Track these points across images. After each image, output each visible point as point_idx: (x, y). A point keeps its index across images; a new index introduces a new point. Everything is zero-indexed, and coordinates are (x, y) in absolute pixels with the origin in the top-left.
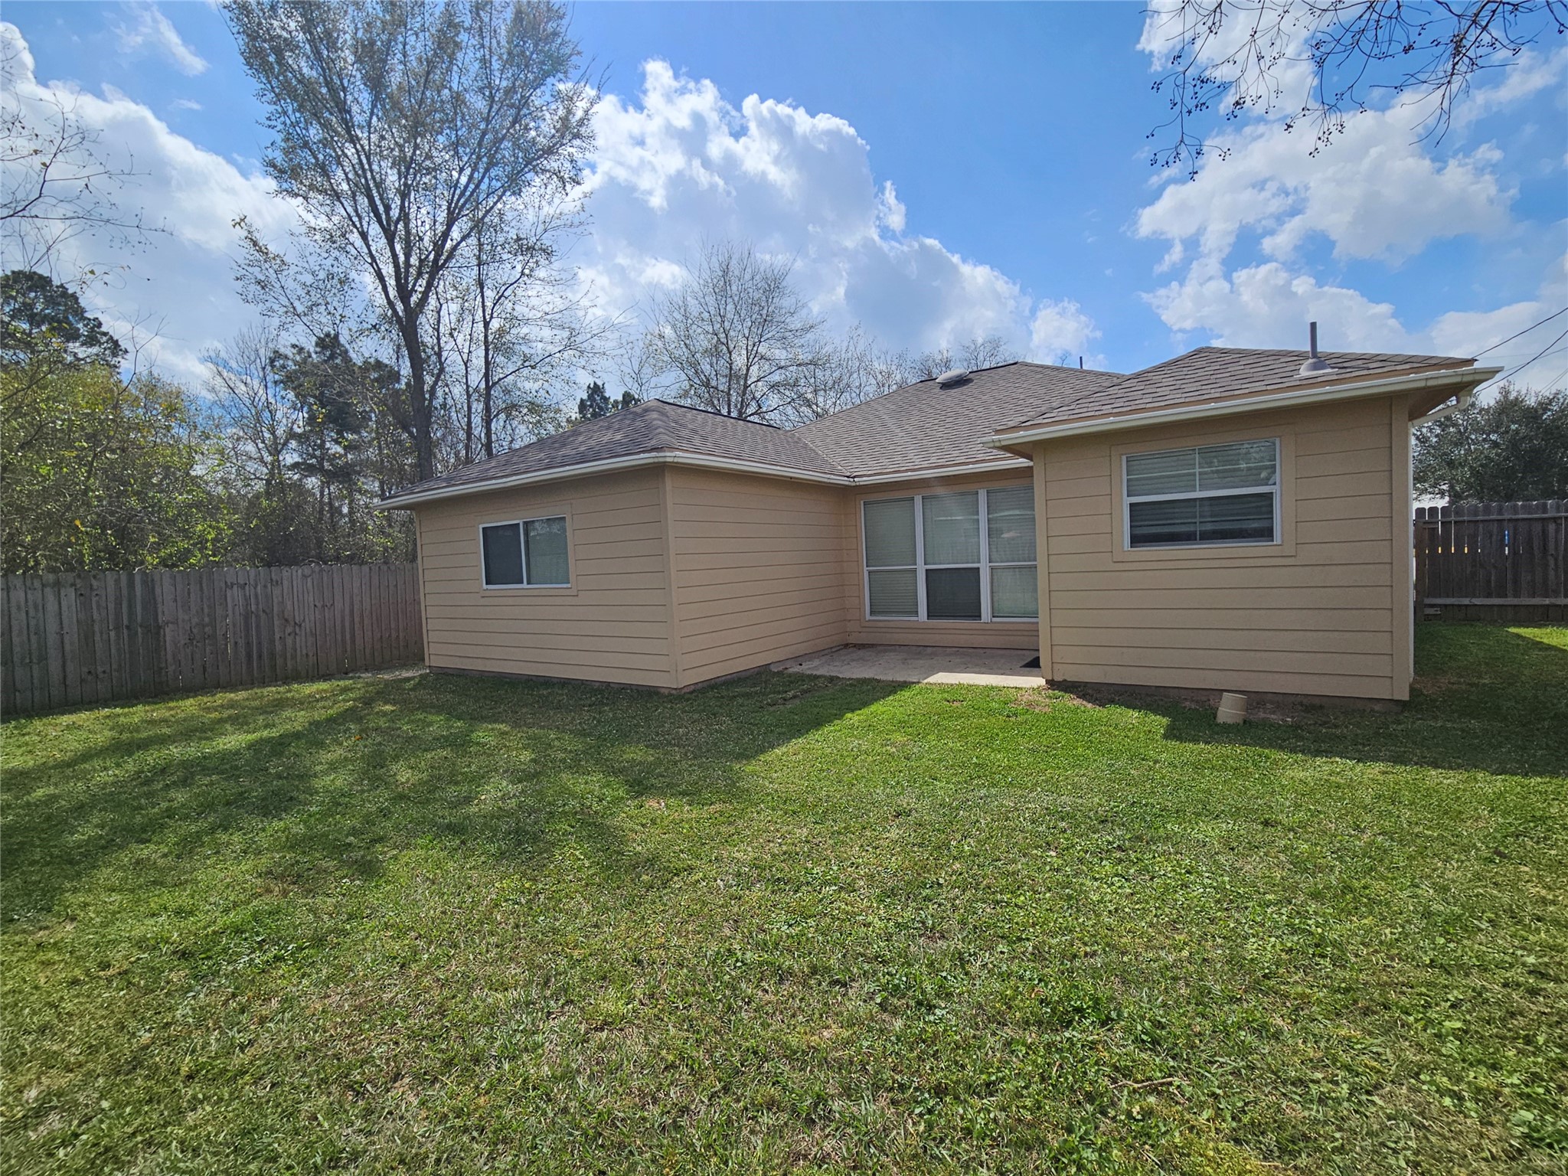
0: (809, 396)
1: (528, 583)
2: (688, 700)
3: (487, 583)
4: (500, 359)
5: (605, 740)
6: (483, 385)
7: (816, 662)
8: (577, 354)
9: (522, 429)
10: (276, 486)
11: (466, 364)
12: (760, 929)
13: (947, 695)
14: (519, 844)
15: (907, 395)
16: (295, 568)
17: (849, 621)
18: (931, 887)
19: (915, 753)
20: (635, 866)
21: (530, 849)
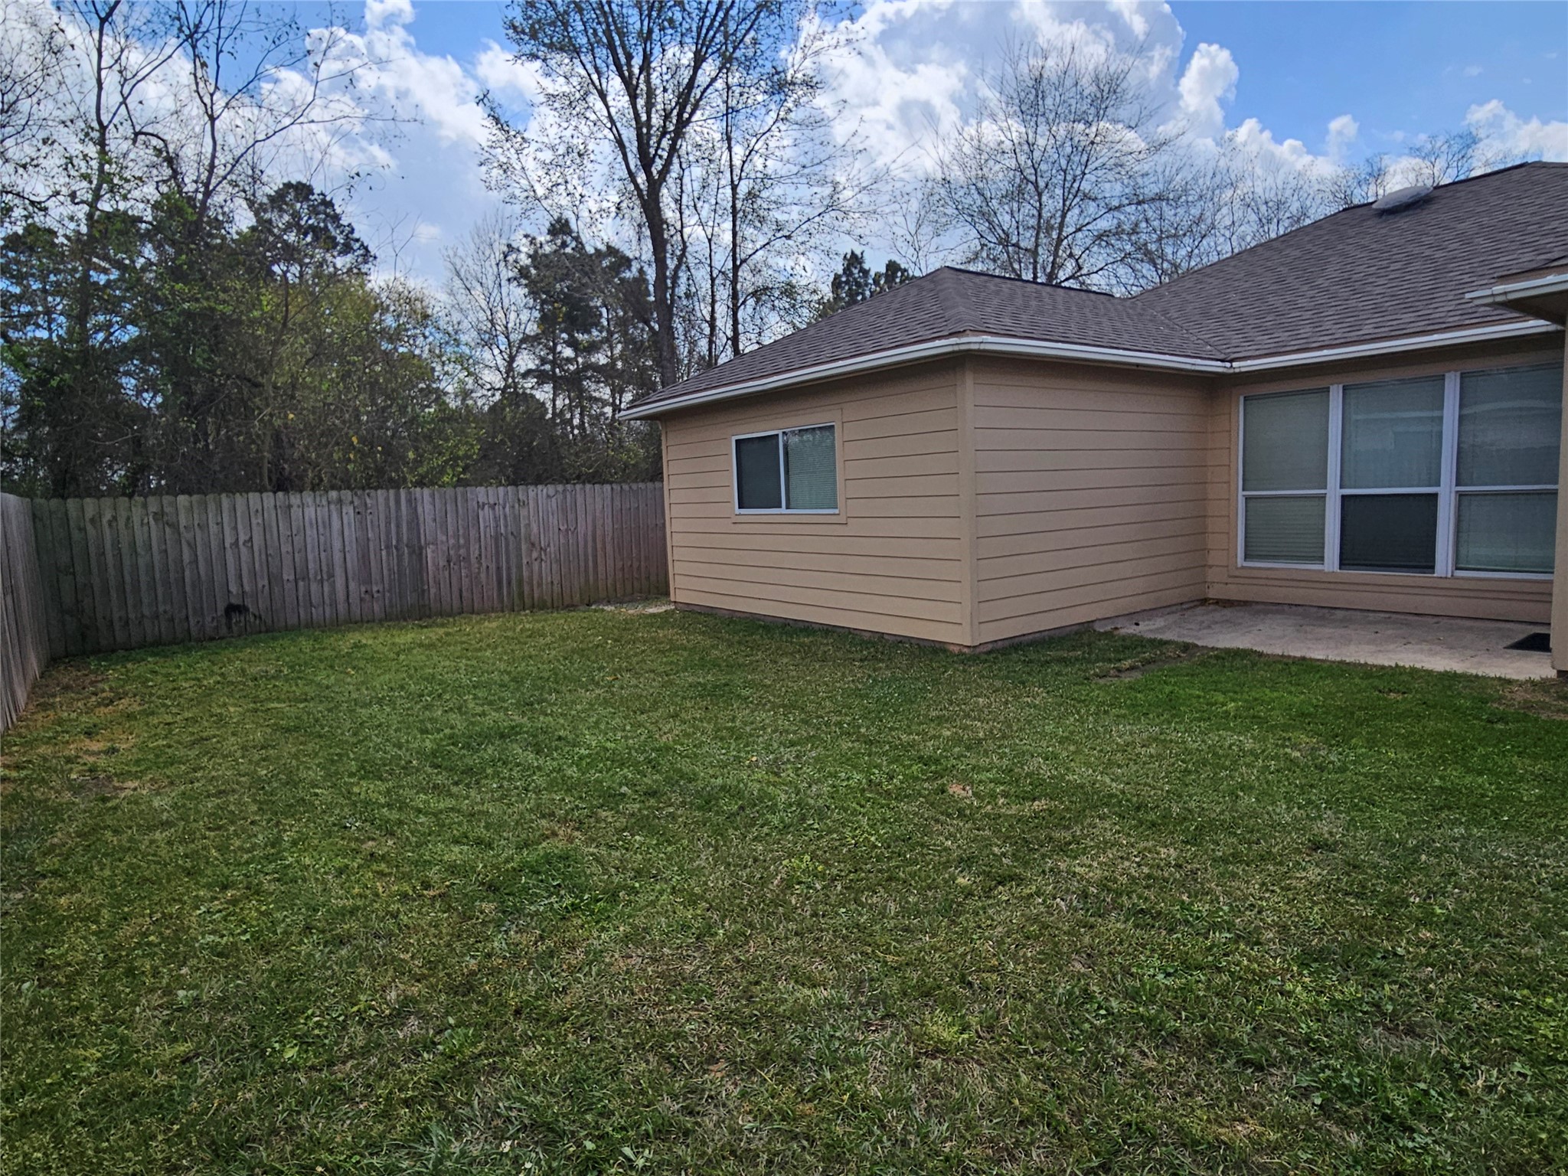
0: (1153, 247)
1: (788, 508)
2: (986, 661)
3: (740, 507)
4: (749, 231)
5: (886, 704)
6: (730, 265)
7: (1160, 622)
8: (841, 215)
9: (773, 318)
10: (513, 396)
11: (710, 240)
12: (1126, 971)
13: (1376, 682)
14: (803, 819)
15: (1319, 232)
16: (540, 487)
17: (1211, 567)
18: (1384, 958)
19: (1332, 762)
20: (946, 865)
21: (816, 826)
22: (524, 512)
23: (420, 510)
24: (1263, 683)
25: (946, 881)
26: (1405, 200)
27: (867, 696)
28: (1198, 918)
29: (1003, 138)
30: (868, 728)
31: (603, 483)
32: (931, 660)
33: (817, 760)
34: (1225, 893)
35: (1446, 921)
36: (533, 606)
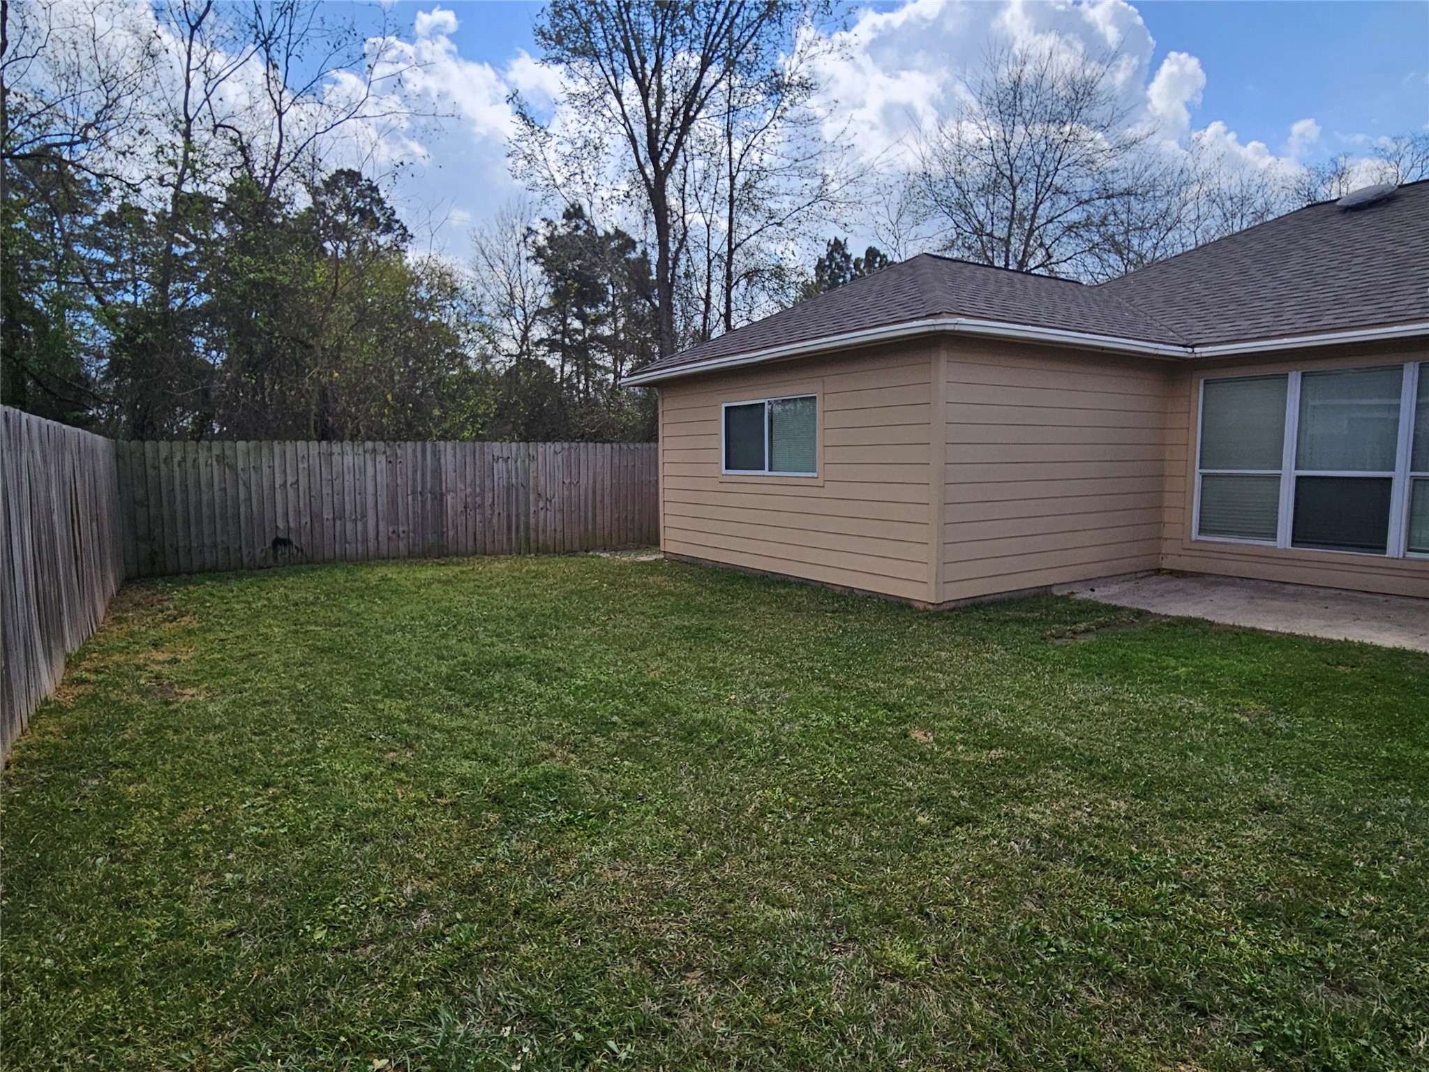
0: (1120, 238)
1: (770, 470)
2: (948, 618)
3: (727, 468)
4: (744, 219)
5: (855, 653)
6: (726, 248)
7: (1115, 589)
8: (828, 205)
9: (762, 298)
10: (526, 362)
11: (708, 226)
12: (1076, 914)
13: (1325, 655)
14: (776, 754)
15: (1282, 227)
16: (548, 444)
17: (1166, 539)
18: (1327, 917)
19: (1280, 729)
20: (907, 804)
21: (788, 761)
22: (533, 466)
23: (443, 461)
24: (1214, 650)
25: (907, 819)
26: (1369, 198)
27: (837, 645)
28: (1145, 868)
29: (982, 136)
30: (837, 675)
31: (603, 442)
32: (898, 615)
33: (790, 700)
34: (1173, 846)
35: (1390, 886)
36: (538, 549)
